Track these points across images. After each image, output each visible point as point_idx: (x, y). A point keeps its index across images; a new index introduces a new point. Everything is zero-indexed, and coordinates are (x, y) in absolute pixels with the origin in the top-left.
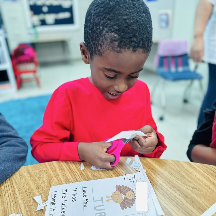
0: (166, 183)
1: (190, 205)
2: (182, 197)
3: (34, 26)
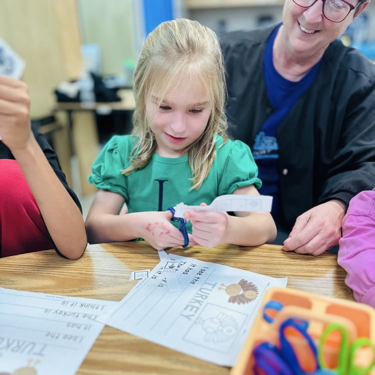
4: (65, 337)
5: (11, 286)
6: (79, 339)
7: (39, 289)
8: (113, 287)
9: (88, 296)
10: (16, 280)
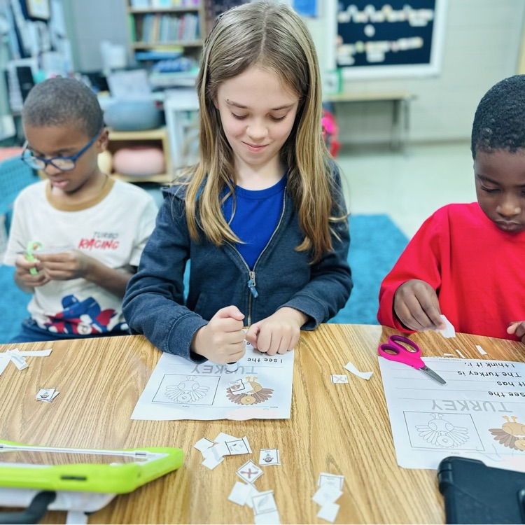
3: (340, 67)
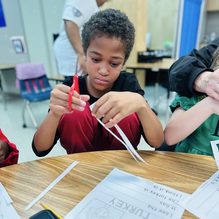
0: (17, 180)
1: (35, 188)
2: (29, 185)
4: (161, 211)
5: (121, 169)
6: (170, 215)
7: (138, 174)
8: (184, 183)
9: (169, 185)
10: (124, 165)
